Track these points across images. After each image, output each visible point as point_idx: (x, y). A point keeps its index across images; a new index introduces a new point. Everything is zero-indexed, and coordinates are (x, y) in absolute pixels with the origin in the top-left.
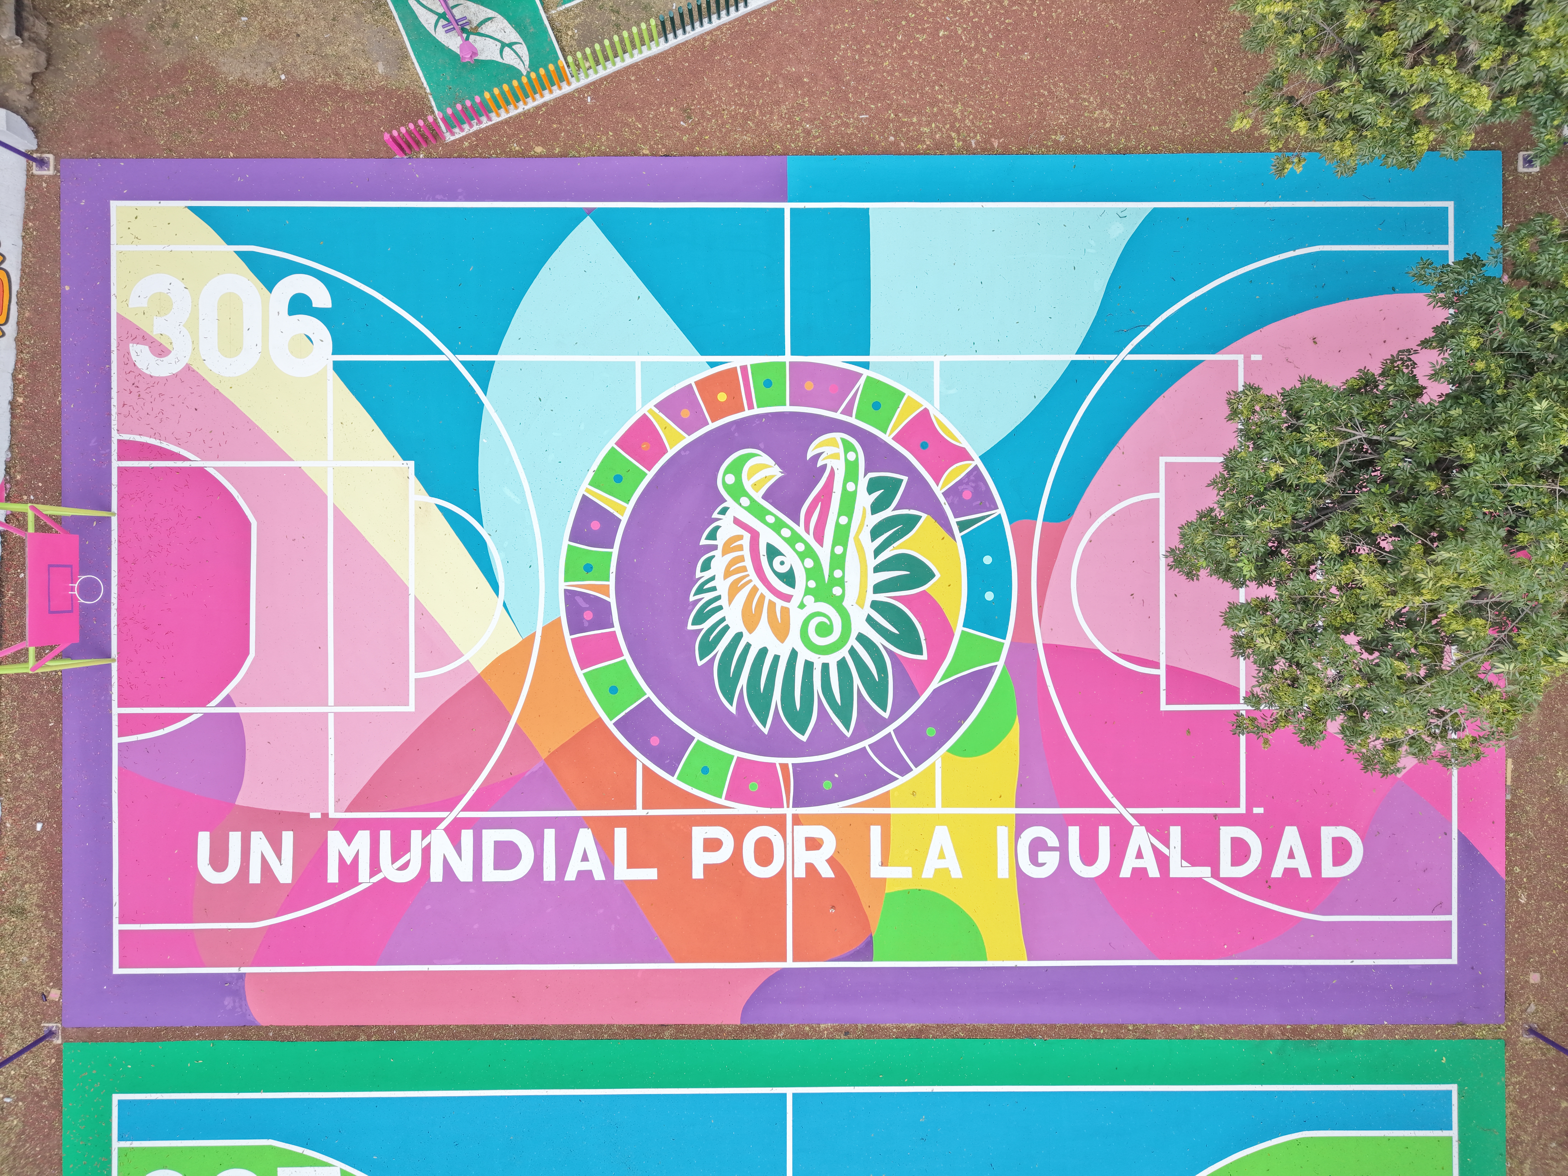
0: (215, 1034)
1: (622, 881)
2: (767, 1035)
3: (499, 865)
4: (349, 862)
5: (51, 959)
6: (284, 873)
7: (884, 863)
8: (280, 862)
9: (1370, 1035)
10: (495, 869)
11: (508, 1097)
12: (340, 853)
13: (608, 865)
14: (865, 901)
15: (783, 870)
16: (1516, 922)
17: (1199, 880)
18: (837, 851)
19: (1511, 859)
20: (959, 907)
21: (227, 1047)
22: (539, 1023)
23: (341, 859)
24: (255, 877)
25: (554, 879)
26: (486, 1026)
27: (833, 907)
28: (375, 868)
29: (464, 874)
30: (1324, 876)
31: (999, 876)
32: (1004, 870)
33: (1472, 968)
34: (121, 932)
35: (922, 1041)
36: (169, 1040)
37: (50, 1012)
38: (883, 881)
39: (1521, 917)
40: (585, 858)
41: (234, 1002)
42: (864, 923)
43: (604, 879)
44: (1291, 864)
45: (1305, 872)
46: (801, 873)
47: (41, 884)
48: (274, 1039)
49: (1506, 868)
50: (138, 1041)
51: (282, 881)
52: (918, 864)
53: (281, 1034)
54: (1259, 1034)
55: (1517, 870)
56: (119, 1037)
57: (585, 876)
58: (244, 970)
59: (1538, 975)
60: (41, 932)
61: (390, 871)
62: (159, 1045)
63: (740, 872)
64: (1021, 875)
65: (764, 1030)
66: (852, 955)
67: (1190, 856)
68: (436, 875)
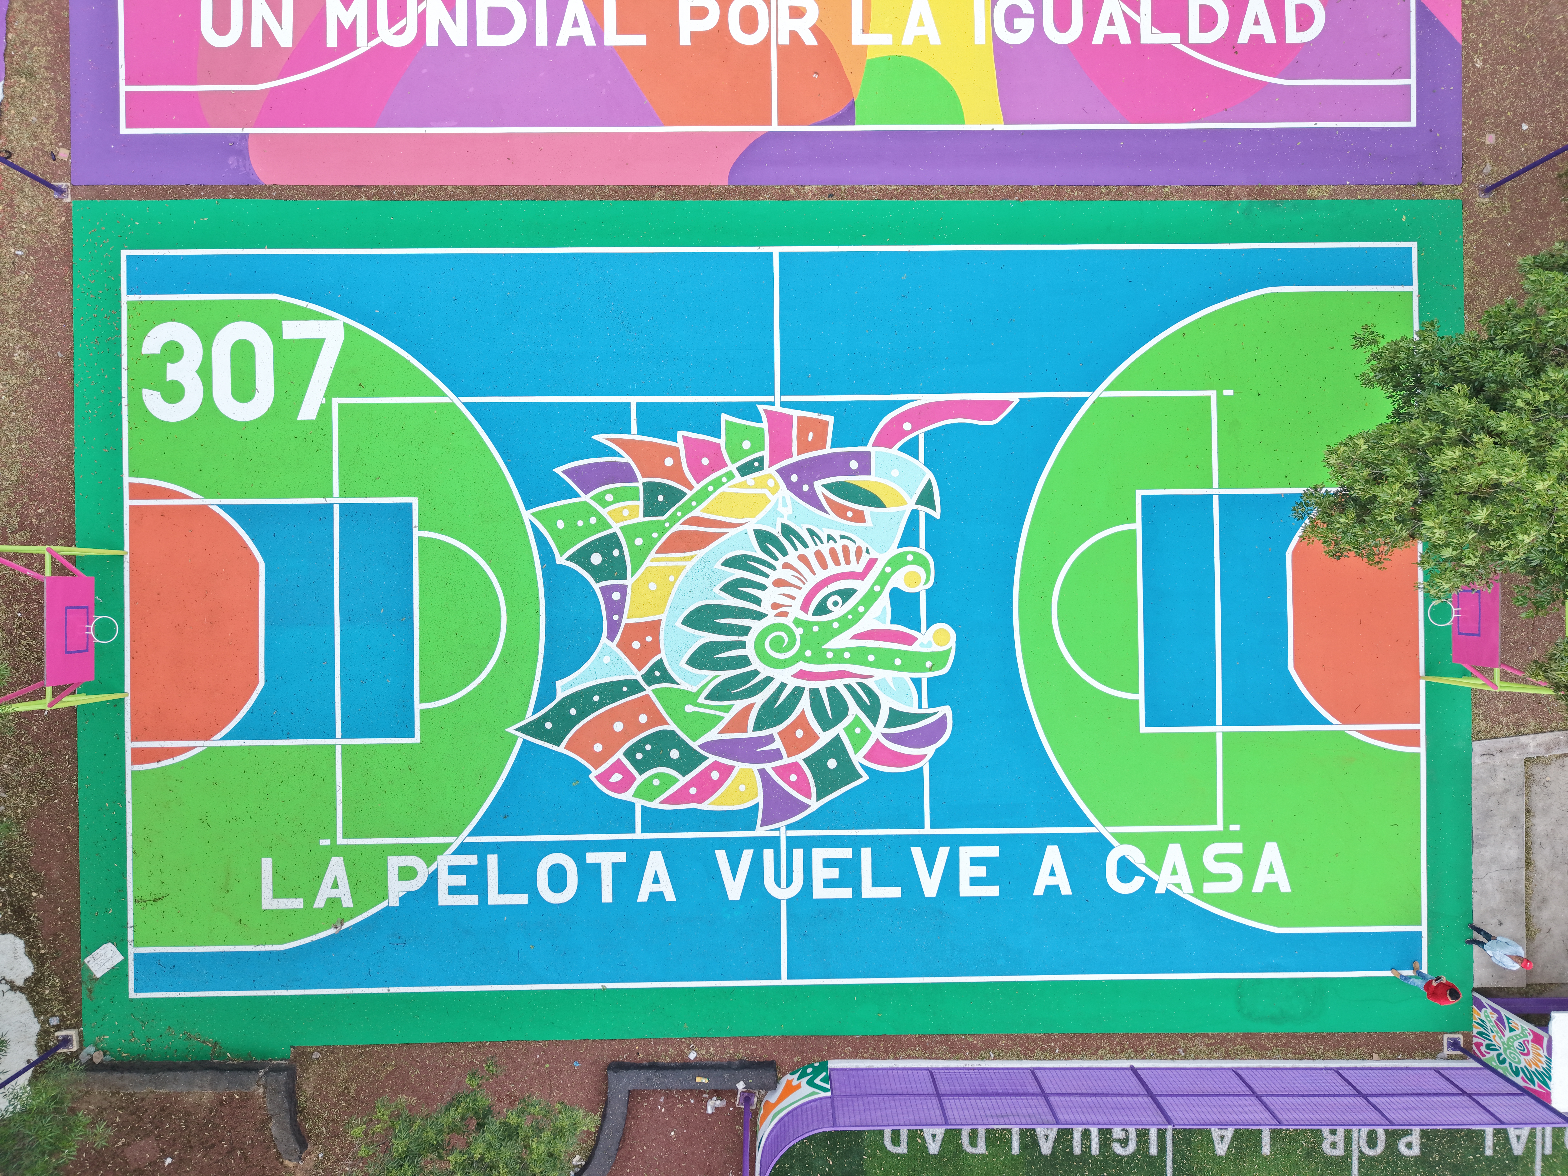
0: (220, 192)
1: (612, 47)
2: (754, 197)
3: (493, 30)
4: (347, 27)
5: (59, 121)
6: (285, 37)
7: (865, 30)
8: (281, 26)
9: (1332, 196)
10: (489, 34)
11: (505, 254)
12: (338, 18)
13: (598, 31)
14: (847, 69)
15: (768, 39)
16: (1472, 86)
17: (1169, 47)
18: (820, 20)
19: (1467, 26)
20: (938, 73)
21: (232, 205)
22: (533, 184)
23: (340, 24)
24: (257, 41)
25: (546, 44)
26: (482, 187)
27: (816, 73)
28: (372, 33)
29: (459, 38)
30: (1288, 41)
31: (976, 43)
32: (981, 37)
33: (1431, 131)
34: (128, 94)
35: (904, 202)
36: (175, 199)
37: (59, 173)
38: (864, 48)
39: (1477, 82)
40: (576, 24)
41: (238, 161)
42: (847, 88)
43: (594, 44)
44: (1257, 30)
45: (1270, 38)
46: (785, 40)
47: (49, 48)
48: (277, 197)
49: (1463, 36)
50: (145, 199)
51: (283, 45)
52: (898, 33)
53: (284, 193)
54: (1226, 194)
55: (1473, 36)
56: (126, 195)
57: (576, 41)
58: (247, 131)
59: (1493, 136)
60: (50, 94)
61: (387, 36)
62: (165, 203)
63: (726, 39)
64: (997, 43)
65: (751, 192)
66: (834, 119)
67: (1160, 22)
68: (432, 40)
